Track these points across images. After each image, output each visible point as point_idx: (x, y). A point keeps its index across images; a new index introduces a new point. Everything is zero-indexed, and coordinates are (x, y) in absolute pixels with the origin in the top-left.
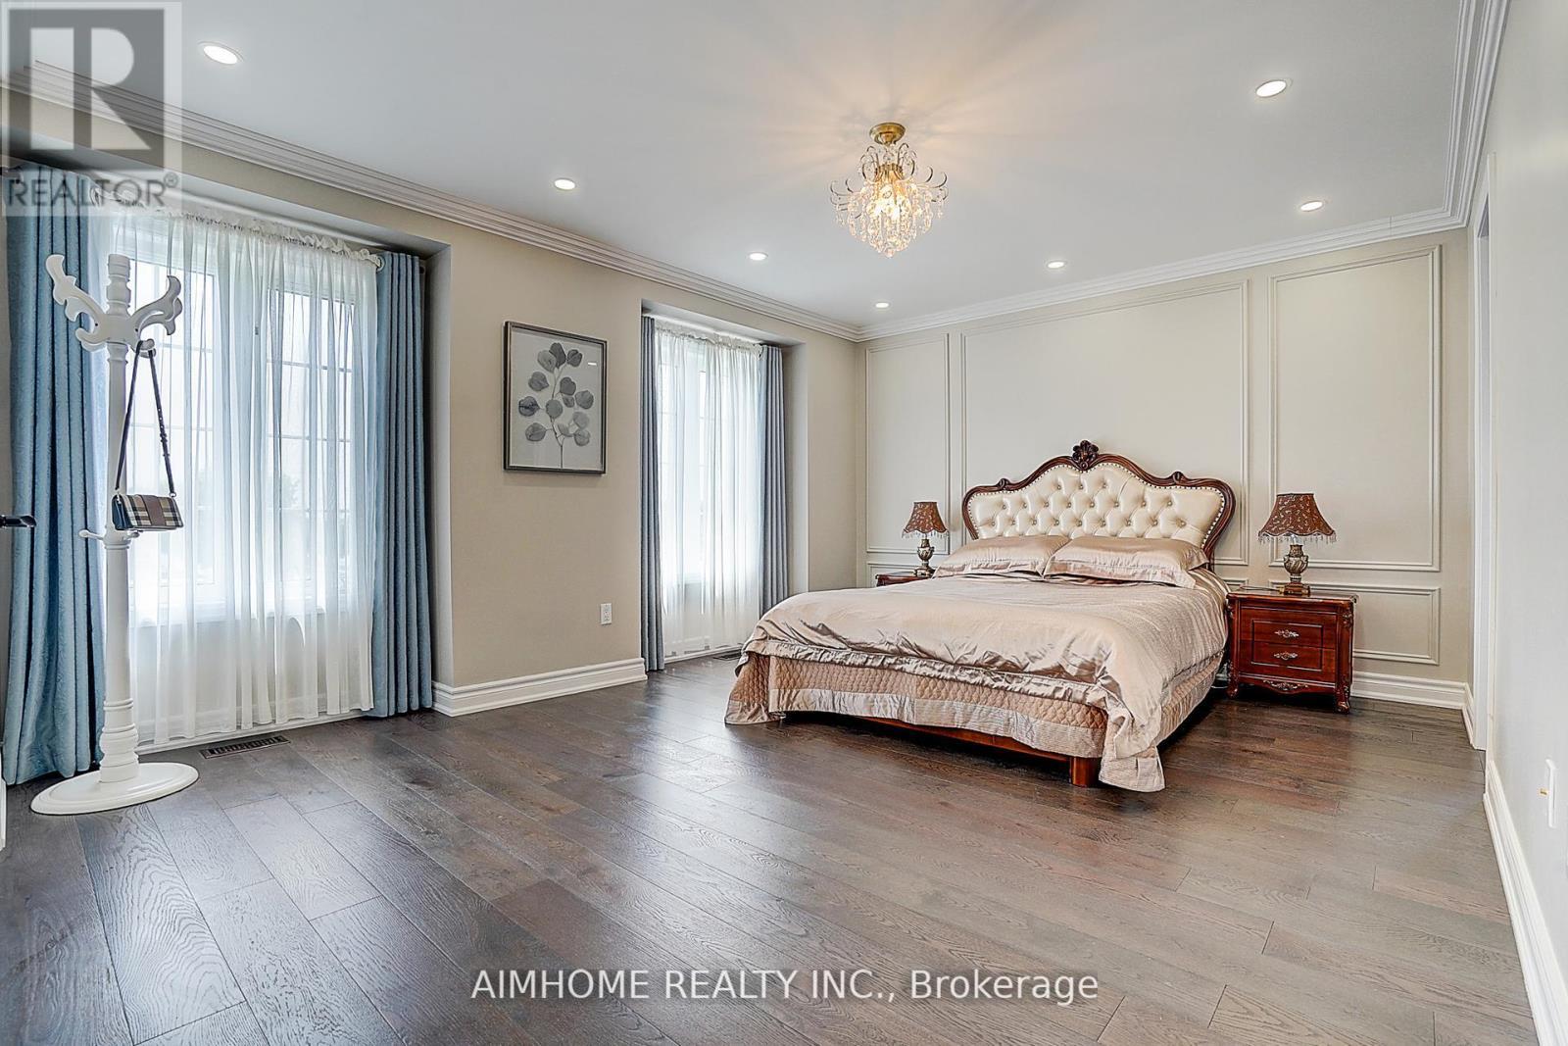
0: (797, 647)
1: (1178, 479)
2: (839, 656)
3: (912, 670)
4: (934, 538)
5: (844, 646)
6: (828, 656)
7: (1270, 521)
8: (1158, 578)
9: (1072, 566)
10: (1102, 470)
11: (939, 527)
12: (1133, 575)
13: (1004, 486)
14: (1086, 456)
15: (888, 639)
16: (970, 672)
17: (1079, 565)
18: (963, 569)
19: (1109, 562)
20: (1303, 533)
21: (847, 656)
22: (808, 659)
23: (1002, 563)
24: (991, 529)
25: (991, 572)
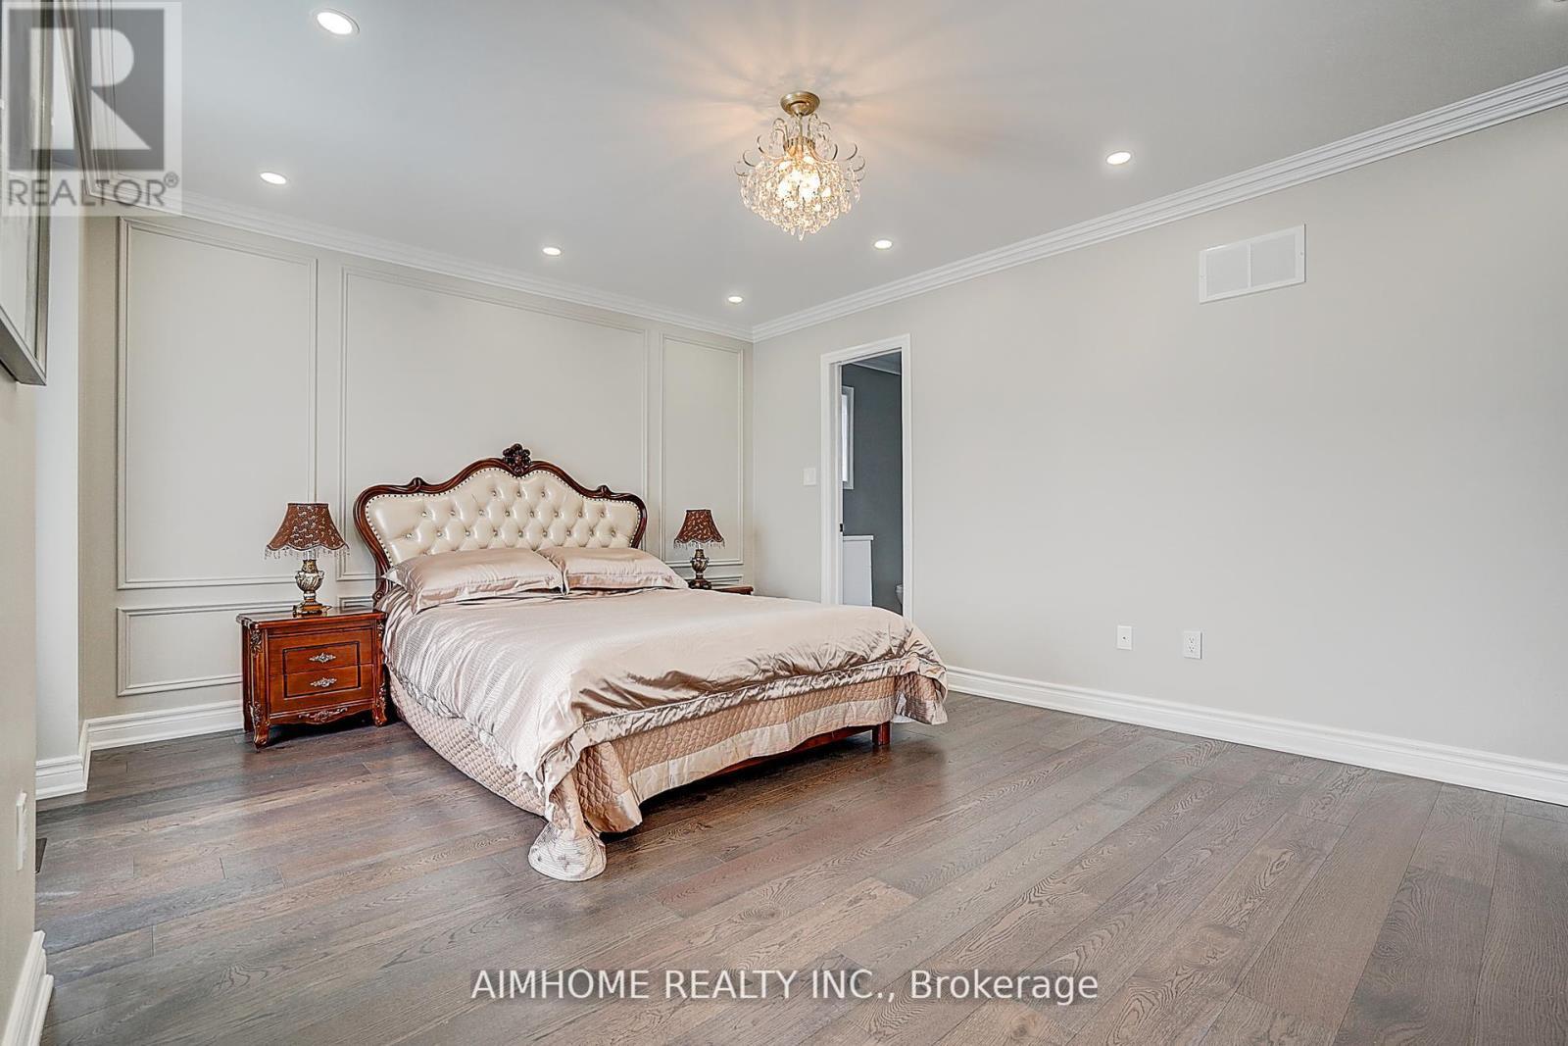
0: (632, 716)
1: (605, 493)
2: (693, 707)
3: (780, 694)
4: (326, 559)
5: (696, 693)
6: (675, 714)
7: (682, 532)
8: (660, 583)
9: (585, 578)
10: (535, 477)
11: (333, 540)
12: (639, 582)
13: (418, 487)
14: (516, 461)
15: (762, 667)
16: (824, 677)
17: (592, 577)
18: (453, 595)
19: (618, 572)
20: (702, 540)
21: (700, 706)
22: (646, 729)
23: (507, 582)
24: (408, 543)
25: (493, 594)
